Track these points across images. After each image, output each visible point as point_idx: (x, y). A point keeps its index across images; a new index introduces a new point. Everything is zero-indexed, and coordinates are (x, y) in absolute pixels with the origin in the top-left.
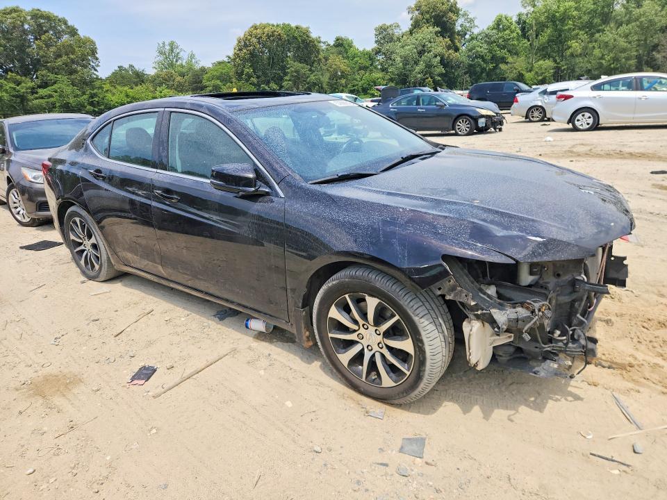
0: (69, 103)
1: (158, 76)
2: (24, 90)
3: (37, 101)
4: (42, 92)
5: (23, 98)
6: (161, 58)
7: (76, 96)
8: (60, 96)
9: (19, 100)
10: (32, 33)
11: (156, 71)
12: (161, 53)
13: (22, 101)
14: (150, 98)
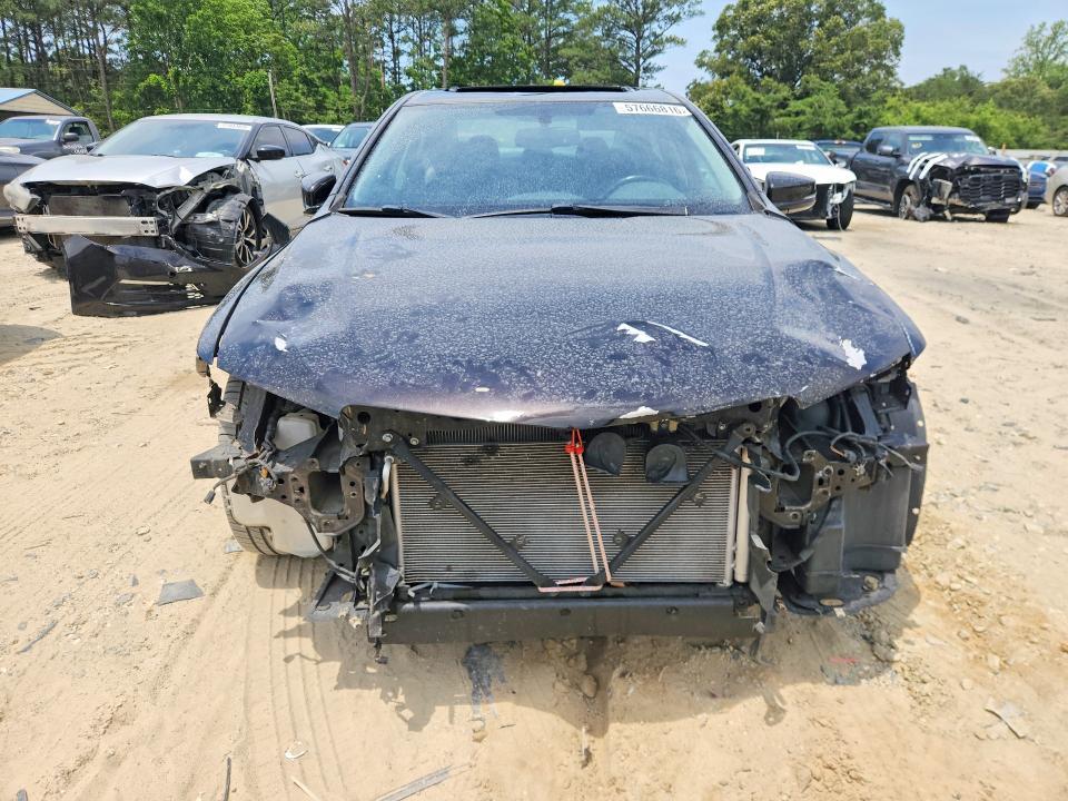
0: (821, 125)
1: (1005, 85)
2: (769, 103)
3: (782, 119)
4: (794, 105)
5: (763, 114)
6: (1026, 52)
7: (840, 114)
8: (813, 114)
9: (758, 117)
10: (818, 17)
11: (1004, 76)
12: (1030, 43)
13: (761, 120)
14: (956, 122)
